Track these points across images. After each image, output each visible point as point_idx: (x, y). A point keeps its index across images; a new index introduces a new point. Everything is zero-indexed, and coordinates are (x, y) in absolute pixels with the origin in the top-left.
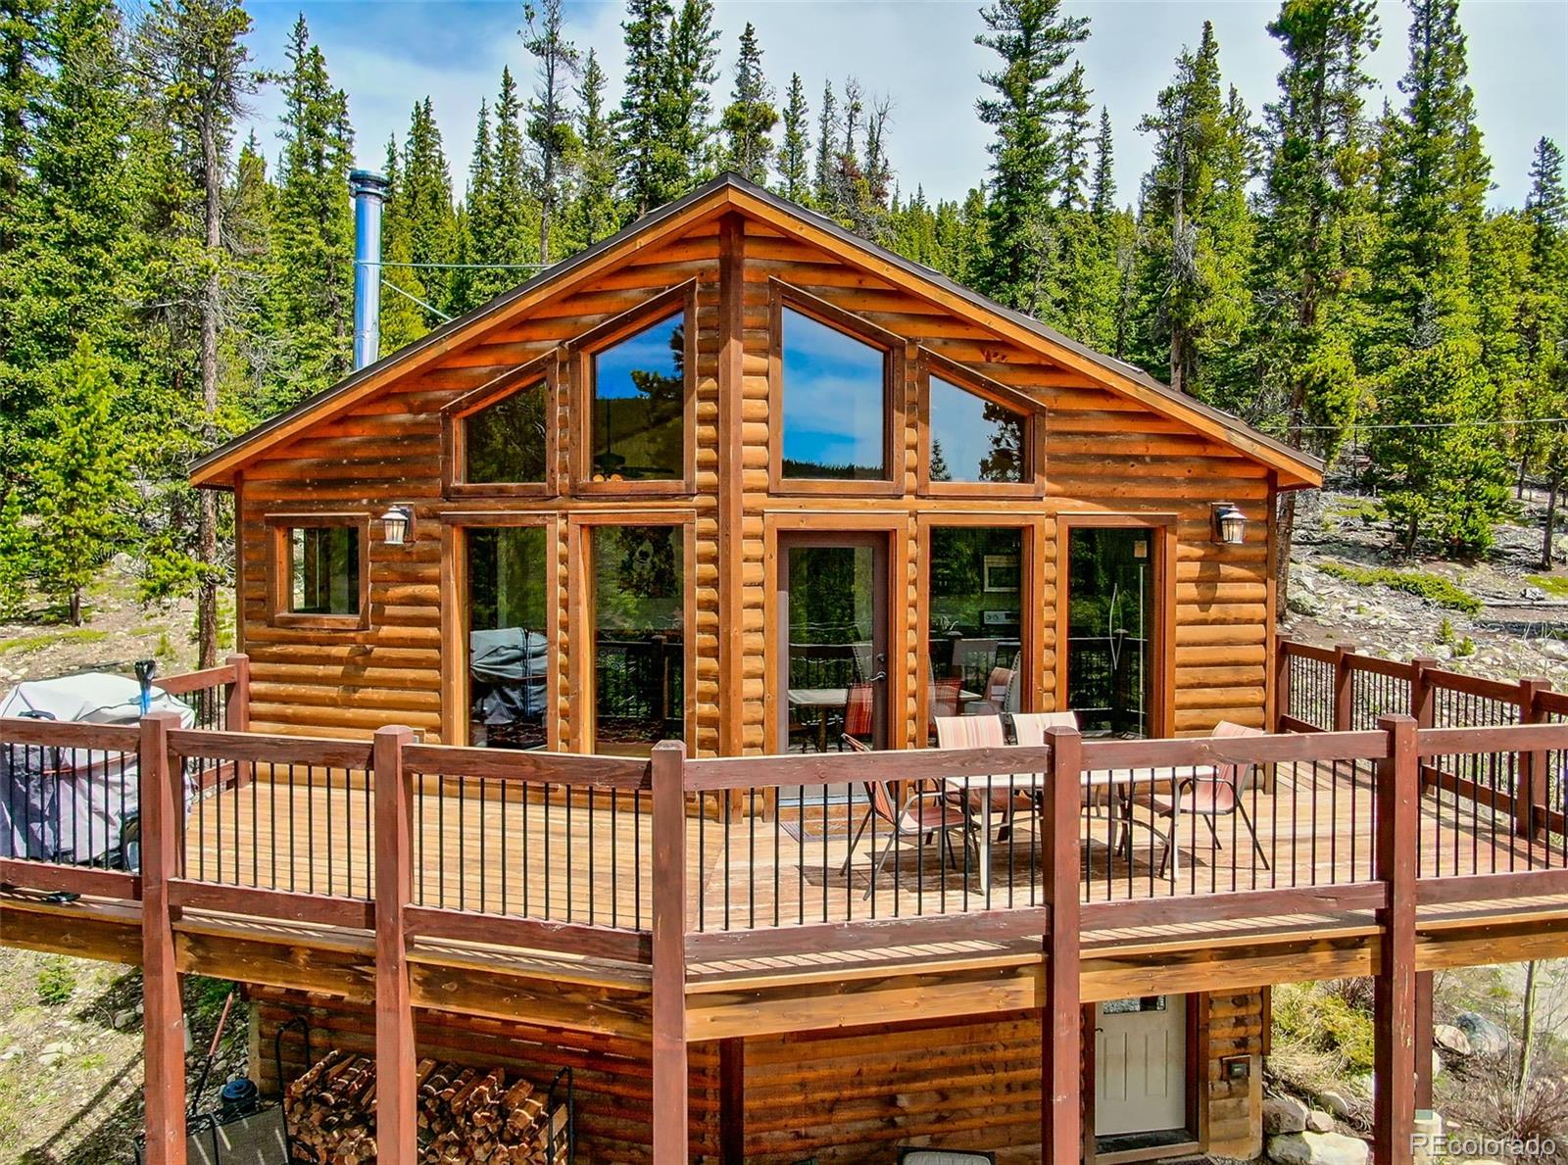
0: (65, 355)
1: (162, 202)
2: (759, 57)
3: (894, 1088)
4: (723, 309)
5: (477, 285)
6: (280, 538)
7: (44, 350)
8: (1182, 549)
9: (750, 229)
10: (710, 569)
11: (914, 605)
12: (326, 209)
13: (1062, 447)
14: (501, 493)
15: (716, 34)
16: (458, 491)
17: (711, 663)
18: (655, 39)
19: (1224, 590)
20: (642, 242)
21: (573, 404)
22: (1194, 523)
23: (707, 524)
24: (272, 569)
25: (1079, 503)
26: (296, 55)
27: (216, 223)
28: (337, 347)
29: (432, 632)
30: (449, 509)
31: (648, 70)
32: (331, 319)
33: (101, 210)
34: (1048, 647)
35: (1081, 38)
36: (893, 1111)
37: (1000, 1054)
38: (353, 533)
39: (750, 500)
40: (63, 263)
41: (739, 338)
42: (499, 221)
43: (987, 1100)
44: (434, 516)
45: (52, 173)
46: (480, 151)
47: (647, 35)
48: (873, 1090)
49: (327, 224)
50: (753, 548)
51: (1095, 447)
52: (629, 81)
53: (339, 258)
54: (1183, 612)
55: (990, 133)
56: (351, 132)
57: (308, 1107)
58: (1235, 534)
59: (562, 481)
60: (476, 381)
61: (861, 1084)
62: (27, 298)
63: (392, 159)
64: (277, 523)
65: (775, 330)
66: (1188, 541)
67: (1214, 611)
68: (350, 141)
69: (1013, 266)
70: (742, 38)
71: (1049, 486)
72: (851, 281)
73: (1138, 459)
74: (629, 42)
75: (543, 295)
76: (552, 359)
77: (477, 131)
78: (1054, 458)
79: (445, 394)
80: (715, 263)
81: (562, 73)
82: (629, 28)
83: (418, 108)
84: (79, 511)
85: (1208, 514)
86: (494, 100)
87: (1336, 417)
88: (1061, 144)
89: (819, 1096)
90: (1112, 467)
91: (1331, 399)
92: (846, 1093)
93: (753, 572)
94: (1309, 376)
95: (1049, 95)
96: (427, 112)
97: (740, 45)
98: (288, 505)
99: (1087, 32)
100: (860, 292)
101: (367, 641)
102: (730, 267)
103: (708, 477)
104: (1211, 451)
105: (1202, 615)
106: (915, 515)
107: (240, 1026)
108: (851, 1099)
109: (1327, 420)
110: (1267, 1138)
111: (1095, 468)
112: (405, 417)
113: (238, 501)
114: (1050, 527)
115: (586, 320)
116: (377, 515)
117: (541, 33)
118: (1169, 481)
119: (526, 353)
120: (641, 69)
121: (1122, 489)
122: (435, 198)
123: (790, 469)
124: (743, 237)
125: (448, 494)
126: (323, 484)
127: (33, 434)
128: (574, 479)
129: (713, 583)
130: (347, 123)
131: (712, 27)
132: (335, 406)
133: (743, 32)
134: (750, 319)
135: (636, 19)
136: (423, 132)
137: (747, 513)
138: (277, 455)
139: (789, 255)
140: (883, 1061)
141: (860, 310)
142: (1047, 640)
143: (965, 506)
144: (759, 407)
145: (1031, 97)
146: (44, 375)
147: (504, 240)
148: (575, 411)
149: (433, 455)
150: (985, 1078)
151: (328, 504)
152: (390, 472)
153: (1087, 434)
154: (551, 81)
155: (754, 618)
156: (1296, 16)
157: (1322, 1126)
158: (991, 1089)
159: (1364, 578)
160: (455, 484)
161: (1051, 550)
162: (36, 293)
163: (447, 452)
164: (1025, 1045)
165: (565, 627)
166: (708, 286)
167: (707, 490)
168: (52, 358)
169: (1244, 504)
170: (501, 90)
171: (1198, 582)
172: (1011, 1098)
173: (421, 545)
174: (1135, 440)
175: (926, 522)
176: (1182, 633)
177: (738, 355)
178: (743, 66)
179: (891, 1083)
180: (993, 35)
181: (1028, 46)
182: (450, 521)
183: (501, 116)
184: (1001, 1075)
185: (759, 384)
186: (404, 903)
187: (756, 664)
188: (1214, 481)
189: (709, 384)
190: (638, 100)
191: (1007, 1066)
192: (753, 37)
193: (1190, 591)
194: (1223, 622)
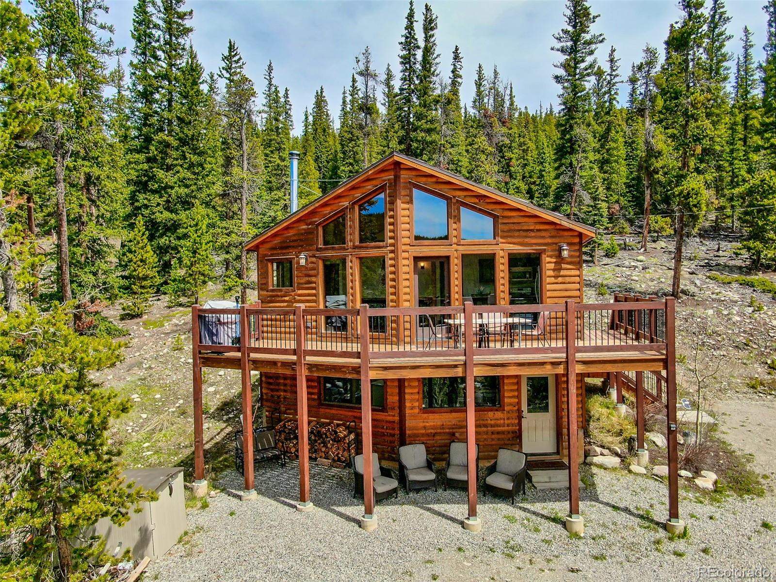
0: (189, 209)
1: (229, 157)
2: (461, 60)
3: (454, 430)
4: (395, 191)
5: (342, 168)
6: (269, 265)
7: (182, 207)
8: (548, 259)
9: (402, 166)
10: (393, 269)
11: (457, 279)
12: (280, 148)
13: (506, 228)
14: (333, 249)
15: (438, 56)
16: (321, 248)
17: (394, 297)
18: (413, 60)
19: (563, 273)
20: (370, 172)
21: (352, 220)
22: (553, 250)
23: (392, 255)
24: (267, 274)
25: (511, 245)
26: (268, 78)
27: (246, 162)
28: (285, 200)
29: (314, 291)
30: (318, 254)
31: (410, 73)
32: (283, 190)
33: (201, 154)
34: (502, 291)
35: (601, 42)
36: (454, 438)
37: (489, 422)
38: (291, 263)
39: (404, 248)
40: (189, 175)
41: (400, 199)
42: (351, 140)
43: (485, 437)
44: (314, 256)
45: (183, 142)
46: (343, 109)
47: (409, 59)
48: (448, 430)
49: (281, 154)
50: (406, 262)
51: (516, 227)
52: (402, 79)
53: (285, 166)
54: (548, 280)
55: (559, 89)
56: (290, 105)
57: (281, 434)
58: (565, 254)
59: (350, 244)
60: (325, 215)
61: (443, 428)
62: (177, 188)
63: (307, 118)
64: (268, 260)
65: (410, 196)
66: (551, 257)
67: (560, 279)
68: (290, 109)
69: (571, 147)
70: (454, 52)
71: (501, 240)
72: (434, 180)
73: (532, 230)
74: (402, 63)
75: (343, 189)
76: (347, 208)
77: (342, 101)
78: (503, 231)
79: (317, 220)
80: (393, 177)
81: (371, 83)
82: (401, 57)
83: (317, 93)
84: (197, 265)
85: (557, 248)
86: (349, 88)
87: (695, 209)
88: (591, 91)
89: (430, 431)
90: (522, 233)
91: (692, 201)
92: (438, 431)
93: (406, 269)
94: (682, 192)
95: (586, 69)
96: (322, 92)
97: (453, 55)
98: (272, 255)
99: (604, 39)
100: (437, 183)
101: (295, 295)
102: (397, 178)
103: (392, 241)
104: (558, 227)
105: (556, 281)
106: (456, 251)
107: (260, 420)
108: (440, 433)
109: (691, 210)
110: (586, 457)
111: (517, 234)
112: (305, 227)
113: (258, 255)
114: (501, 253)
115: (356, 195)
116: (297, 257)
117: (362, 67)
118: (543, 237)
119: (339, 206)
120: (407, 74)
121: (527, 240)
122: (324, 131)
123: (417, 238)
124: (401, 169)
125: (318, 249)
126: (282, 248)
127: (179, 238)
128: (354, 243)
129: (394, 273)
130: (289, 101)
131: (436, 53)
132: (285, 224)
133: (454, 50)
134: (403, 192)
135: (405, 52)
136: (320, 102)
137: (403, 252)
138: (268, 240)
139: (414, 173)
140: (450, 421)
141: (437, 188)
142: (501, 289)
143: (473, 248)
144: (407, 219)
145: (578, 71)
146: (183, 216)
147: (353, 148)
148: (354, 223)
149: (313, 238)
150: (485, 429)
151: (284, 254)
152: (301, 243)
153: (514, 223)
154: (367, 87)
155: (407, 283)
156: (673, 38)
157: (605, 454)
158: (487, 433)
159: (726, 281)
160: (320, 246)
161: (502, 261)
162: (179, 186)
163: (317, 237)
164: (498, 420)
165: (352, 288)
166: (390, 184)
167: (392, 245)
168: (185, 210)
169: (569, 244)
170: (351, 84)
171: (554, 270)
172: (493, 436)
173: (310, 265)
174: (531, 224)
175: (460, 253)
176: (549, 287)
177: (400, 204)
178: (454, 65)
179: (453, 428)
180: (559, 45)
181: (576, 48)
182: (319, 258)
183: (351, 95)
184: (489, 429)
185: (406, 212)
186: (303, 348)
187: (407, 297)
188: (559, 237)
189: (392, 213)
190: (406, 87)
191: (492, 426)
192: (458, 52)
193: (551, 273)
194: (564, 283)
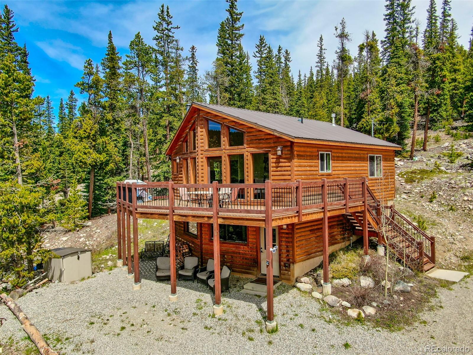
3: (224, 254)
4: (198, 122)
6: (174, 162)
8: (272, 157)
11: (225, 169)
13: (249, 138)
19: (281, 164)
22: (275, 151)
25: (252, 149)
29: (182, 176)
37: (241, 252)
39: (201, 152)
43: (239, 260)
44: (182, 158)
50: (202, 160)
54: (272, 169)
58: (279, 153)
64: (174, 160)
66: (273, 155)
67: (279, 169)
71: (247, 146)
73: (263, 139)
78: (247, 140)
79: (182, 139)
90: (258, 141)
93: (202, 164)
103: (198, 149)
105: (276, 170)
106: (225, 153)
110: (296, 282)
111: (255, 142)
114: (247, 154)
118: (269, 143)
121: (261, 145)
125: (183, 154)
126: (176, 154)
128: (190, 151)
134: (201, 123)
137: (201, 155)
140: (222, 248)
141: (216, 119)
143: (233, 151)
144: (202, 137)
150: (239, 256)
152: (179, 151)
153: (253, 136)
155: (202, 171)
158: (240, 258)
161: (247, 158)
163: (183, 148)
164: (246, 251)
165: (190, 174)
171: (275, 163)
172: (243, 260)
176: (272, 173)
184: (241, 256)
185: (202, 133)
187: (203, 179)
188: (278, 143)
191: (243, 254)
193: (274, 165)
194: (281, 171)
